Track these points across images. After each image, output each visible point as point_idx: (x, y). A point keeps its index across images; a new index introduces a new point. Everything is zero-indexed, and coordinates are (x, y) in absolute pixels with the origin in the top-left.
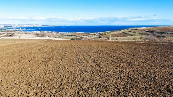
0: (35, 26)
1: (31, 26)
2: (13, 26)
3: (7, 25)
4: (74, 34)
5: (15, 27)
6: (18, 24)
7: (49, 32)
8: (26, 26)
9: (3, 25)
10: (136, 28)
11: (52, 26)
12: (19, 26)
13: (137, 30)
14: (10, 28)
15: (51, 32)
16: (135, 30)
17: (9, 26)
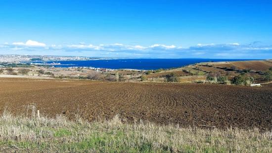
2: (44, 59)
5: (47, 60)
7: (91, 68)
8: (65, 59)
10: (205, 64)
12: (52, 59)
13: (207, 66)
15: (93, 68)
16: (204, 66)
17: (38, 59)
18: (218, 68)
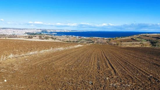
0: (66, 31)
1: (62, 31)
2: (48, 31)
3: (44, 30)
4: (90, 39)
6: (52, 30)
7: (73, 36)
8: (59, 31)
9: (40, 30)
10: (145, 35)
11: (80, 31)
12: (52, 31)
14: (45, 33)
15: (75, 36)
16: (144, 36)
18: (153, 37)
